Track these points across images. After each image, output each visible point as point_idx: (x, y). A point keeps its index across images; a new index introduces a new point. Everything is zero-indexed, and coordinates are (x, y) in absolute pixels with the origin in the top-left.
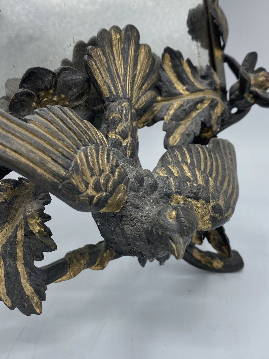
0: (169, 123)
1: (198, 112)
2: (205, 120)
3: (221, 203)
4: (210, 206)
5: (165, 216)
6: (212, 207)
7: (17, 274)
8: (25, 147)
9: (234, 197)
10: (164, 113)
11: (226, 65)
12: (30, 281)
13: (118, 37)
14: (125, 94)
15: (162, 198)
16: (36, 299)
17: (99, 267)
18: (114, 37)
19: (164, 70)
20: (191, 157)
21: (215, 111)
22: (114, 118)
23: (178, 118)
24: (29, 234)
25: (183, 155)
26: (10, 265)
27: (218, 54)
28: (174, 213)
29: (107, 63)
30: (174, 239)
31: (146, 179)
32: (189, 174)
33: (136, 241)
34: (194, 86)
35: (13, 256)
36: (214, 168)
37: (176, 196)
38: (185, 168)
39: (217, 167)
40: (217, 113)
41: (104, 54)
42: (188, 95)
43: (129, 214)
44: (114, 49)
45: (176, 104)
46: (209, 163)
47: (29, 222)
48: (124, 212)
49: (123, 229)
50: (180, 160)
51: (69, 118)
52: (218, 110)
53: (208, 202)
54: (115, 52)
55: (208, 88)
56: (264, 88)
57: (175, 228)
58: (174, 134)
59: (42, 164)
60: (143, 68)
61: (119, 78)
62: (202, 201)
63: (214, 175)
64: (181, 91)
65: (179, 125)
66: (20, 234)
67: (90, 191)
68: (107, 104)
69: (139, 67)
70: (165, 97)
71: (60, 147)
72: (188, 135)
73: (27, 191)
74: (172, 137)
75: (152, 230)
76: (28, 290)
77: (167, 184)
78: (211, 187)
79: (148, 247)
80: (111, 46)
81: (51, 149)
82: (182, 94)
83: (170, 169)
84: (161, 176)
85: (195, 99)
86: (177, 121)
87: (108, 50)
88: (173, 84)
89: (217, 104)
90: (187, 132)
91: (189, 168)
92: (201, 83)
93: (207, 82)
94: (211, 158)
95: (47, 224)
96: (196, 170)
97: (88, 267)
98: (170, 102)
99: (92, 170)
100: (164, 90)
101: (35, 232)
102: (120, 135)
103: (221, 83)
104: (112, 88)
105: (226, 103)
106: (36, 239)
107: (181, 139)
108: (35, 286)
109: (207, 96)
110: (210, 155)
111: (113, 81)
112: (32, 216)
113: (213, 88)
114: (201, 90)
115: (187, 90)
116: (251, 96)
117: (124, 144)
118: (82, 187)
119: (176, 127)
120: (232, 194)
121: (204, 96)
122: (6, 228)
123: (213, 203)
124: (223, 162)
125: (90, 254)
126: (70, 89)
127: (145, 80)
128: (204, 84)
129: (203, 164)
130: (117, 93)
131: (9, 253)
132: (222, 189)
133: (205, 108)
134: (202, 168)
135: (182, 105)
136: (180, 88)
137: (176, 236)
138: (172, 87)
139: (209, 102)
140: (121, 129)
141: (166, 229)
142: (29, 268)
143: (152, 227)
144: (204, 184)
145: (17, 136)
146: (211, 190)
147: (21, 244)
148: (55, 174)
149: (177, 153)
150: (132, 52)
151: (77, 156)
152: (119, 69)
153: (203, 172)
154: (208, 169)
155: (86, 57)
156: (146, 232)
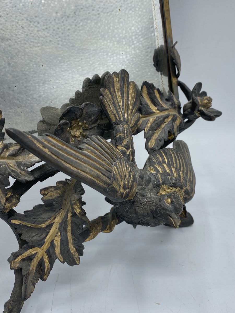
0: (148, 132)
1: (165, 124)
2: (170, 129)
3: (188, 188)
4: (183, 191)
5: (164, 202)
6: (184, 191)
7: (67, 240)
8: (88, 168)
9: (194, 182)
10: (144, 126)
11: (179, 87)
12: (74, 244)
13: (118, 80)
14: (124, 119)
15: (154, 187)
16: (77, 255)
17: (108, 231)
18: (115, 80)
19: (143, 97)
20: (167, 158)
21: (176, 123)
22: (120, 136)
23: (153, 129)
24: (74, 215)
25: (162, 157)
26: (64, 235)
27: (174, 81)
28: (169, 200)
29: (113, 98)
30: (172, 216)
31: (144, 176)
32: (168, 171)
33: (145, 217)
34: (163, 106)
35: (65, 230)
36: (181, 164)
37: (162, 186)
38: (165, 166)
39: (183, 163)
40: (177, 124)
41: (110, 93)
42: (159, 113)
43: (138, 200)
44: (115, 88)
45: (151, 119)
46: (178, 162)
47: (74, 208)
48: (135, 199)
49: (135, 210)
50: (161, 161)
51: (103, 144)
52: (178, 122)
53: (182, 188)
54: (116, 90)
55: (171, 107)
56: (207, 107)
57: (172, 209)
58: (151, 140)
59: (98, 177)
60: (132, 98)
61: (120, 108)
62: (178, 188)
63: (182, 169)
64: (154, 111)
65: (154, 133)
66: (69, 215)
67: (121, 190)
68: (114, 126)
69: (130, 98)
70: (144, 115)
71: (104, 165)
72: (160, 140)
73: (70, 187)
74: (150, 142)
75: (156, 211)
76: (72, 249)
77: (157, 178)
78: (182, 178)
79: (153, 220)
80: (114, 88)
81: (100, 167)
82: (155, 113)
83: (156, 168)
84: (152, 173)
85: (163, 116)
86: (153, 131)
87: (112, 90)
88: (149, 106)
89: (176, 119)
90: (159, 138)
91: (168, 166)
92: (166, 104)
93: (170, 103)
94: (178, 158)
95: (83, 207)
96: (172, 167)
97: (101, 231)
98: (148, 118)
99: (121, 176)
100: (143, 110)
101: (77, 213)
102: (125, 147)
103: (178, 103)
104: (117, 115)
105: (181, 115)
106: (78, 218)
107: (155, 143)
108: (77, 247)
109: (170, 113)
110: (177, 156)
111: (117, 111)
112: (75, 204)
113: (173, 107)
114: (167, 110)
115: (158, 109)
116: (199, 113)
117: (128, 153)
118: (118, 188)
119: (152, 135)
120: (193, 181)
121: (169, 113)
122: (61, 212)
123: (184, 189)
124: (184, 159)
125: (102, 223)
126: (90, 117)
127: (134, 106)
128: (168, 105)
129: (174, 162)
130: (120, 118)
131: (63, 228)
132: (187, 178)
133: (169, 121)
134: (175, 165)
135: (155, 120)
136: (153, 108)
137: (173, 214)
138: (148, 108)
139: (172, 117)
140: (125, 143)
141: (166, 210)
142: (74, 236)
143: (156, 209)
144: (177, 177)
145: (82, 162)
146: (182, 180)
147: (70, 222)
148: (105, 183)
149: (158, 156)
150: (126, 89)
151: (113, 169)
152: (119, 102)
153: (176, 168)
154: (178, 165)
155: (101, 97)
156: (152, 211)
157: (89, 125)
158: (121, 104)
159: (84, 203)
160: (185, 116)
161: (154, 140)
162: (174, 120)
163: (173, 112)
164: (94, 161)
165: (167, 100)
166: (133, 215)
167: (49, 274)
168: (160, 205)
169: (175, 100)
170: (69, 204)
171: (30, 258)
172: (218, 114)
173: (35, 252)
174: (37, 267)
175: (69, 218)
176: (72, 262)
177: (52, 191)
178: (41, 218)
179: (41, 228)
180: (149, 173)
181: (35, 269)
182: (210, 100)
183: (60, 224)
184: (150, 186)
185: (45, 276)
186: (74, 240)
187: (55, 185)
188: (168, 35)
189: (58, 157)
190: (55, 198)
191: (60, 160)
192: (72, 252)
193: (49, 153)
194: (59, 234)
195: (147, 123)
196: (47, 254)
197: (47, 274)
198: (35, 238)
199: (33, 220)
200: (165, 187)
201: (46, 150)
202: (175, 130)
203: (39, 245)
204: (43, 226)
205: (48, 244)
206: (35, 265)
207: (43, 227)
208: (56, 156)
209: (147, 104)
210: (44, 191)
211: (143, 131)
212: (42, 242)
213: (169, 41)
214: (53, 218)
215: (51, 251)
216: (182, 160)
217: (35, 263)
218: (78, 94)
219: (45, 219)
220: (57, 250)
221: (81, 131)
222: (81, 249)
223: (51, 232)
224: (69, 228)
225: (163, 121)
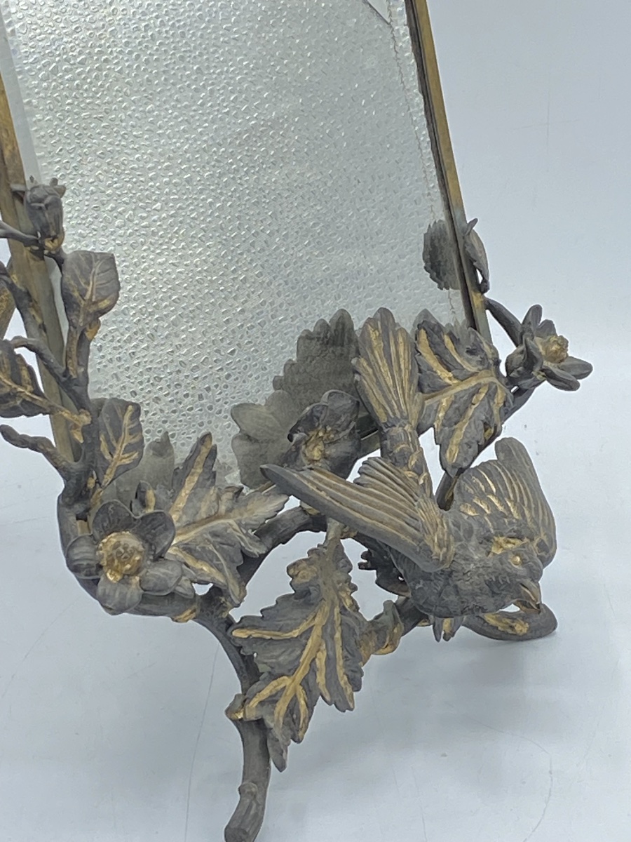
0: (441, 431)
1: (474, 407)
2: (486, 418)
3: (544, 538)
4: (535, 544)
5: (509, 563)
6: (537, 545)
10: (432, 419)
11: (488, 312)
12: (345, 668)
13: (377, 334)
14: (401, 413)
15: (481, 543)
16: (349, 690)
17: (389, 649)
18: (373, 336)
19: (421, 354)
20: (494, 482)
21: (496, 401)
22: (402, 449)
23: (452, 421)
24: (343, 610)
25: (484, 482)
26: (332, 648)
27: (476, 300)
28: (518, 559)
29: (375, 375)
30: (526, 585)
32: (501, 508)
33: (477, 596)
34: (464, 369)
36: (523, 492)
37: (496, 539)
38: (493, 499)
39: (525, 489)
40: (498, 404)
41: (369, 364)
42: (458, 385)
43: (460, 568)
44: (376, 353)
45: (445, 401)
46: (516, 488)
47: (341, 596)
48: (455, 566)
49: (456, 586)
50: (483, 489)
52: (499, 398)
53: (532, 539)
54: (378, 357)
55: (481, 367)
56: (558, 360)
58: (450, 446)
60: (407, 365)
61: (391, 392)
62: (526, 540)
63: (526, 502)
64: (448, 381)
65: (453, 431)
66: (337, 610)
68: (386, 430)
69: (402, 367)
70: (428, 393)
72: (469, 445)
73: (327, 559)
74: (448, 452)
75: (497, 581)
77: (483, 525)
78: (529, 520)
79: (492, 600)
80: (373, 353)
82: (449, 385)
83: (478, 505)
84: (472, 517)
85: (469, 389)
86: (450, 426)
87: (371, 358)
88: (436, 372)
89: (495, 392)
90: (466, 440)
91: (499, 501)
92: (469, 361)
93: (478, 358)
94: (515, 480)
95: (354, 595)
96: (506, 499)
98: (436, 399)
99: (432, 525)
100: (426, 384)
101: (347, 607)
102: (414, 471)
103: (493, 354)
104: (388, 408)
105: (503, 380)
106: (350, 615)
107: (459, 452)
108: (349, 673)
109: (482, 381)
110: (512, 475)
111: (385, 397)
113: (486, 366)
114: (473, 374)
115: (455, 377)
116: (543, 374)
117: (421, 482)
118: (431, 546)
119: (451, 435)
120: (549, 524)
121: (479, 381)
122: (324, 606)
123: (537, 540)
124: (527, 480)
125: (377, 632)
126: (339, 418)
127: (410, 381)
128: (474, 363)
129: (510, 490)
130: (394, 414)
131: (329, 635)
132: (538, 519)
133: (482, 400)
134: (511, 496)
135: (453, 402)
136: (445, 375)
137: (528, 582)
138: (434, 377)
139: (486, 391)
140: (413, 463)
141: (516, 576)
143: (496, 577)
144: (521, 518)
146: (530, 524)
147: (338, 623)
148: (414, 538)
149: (476, 480)
150: (393, 349)
151: (419, 514)
152: (387, 379)
153: (515, 502)
154: (518, 495)
155: (357, 377)
156: (489, 584)
157: (335, 434)
158: (390, 383)
159: (354, 588)
160: (510, 381)
161: (456, 445)
162: (491, 395)
163: (487, 379)
164: (389, 504)
165: (470, 352)
166: (453, 598)
167: (307, 727)
168: (503, 569)
169: (486, 348)
170: (332, 591)
171: (272, 700)
172: (585, 369)
173: (282, 686)
174: (286, 715)
175: (336, 618)
176: (344, 705)
177: (304, 569)
178: (291, 619)
179: (290, 640)
180: (466, 517)
181: (281, 720)
182: (563, 344)
183: (324, 628)
184: (474, 542)
185: (300, 734)
186: (346, 658)
187: (306, 556)
188: (453, 203)
189: (341, 503)
190: (311, 580)
191: (344, 508)
192: (342, 683)
193: (328, 498)
194: (324, 645)
195: (437, 411)
196: (304, 689)
197: (304, 729)
198: (281, 659)
199: (277, 626)
200: (501, 540)
201: (323, 493)
202: (496, 417)
203: (290, 671)
204: (295, 633)
205: (305, 668)
206: (282, 713)
207: (296, 636)
208: (337, 501)
209: (431, 369)
210: (293, 569)
211: (431, 430)
212: (296, 663)
213: (457, 215)
214: (311, 617)
215: (311, 681)
216: (522, 483)
217: (281, 707)
218: (290, 366)
219: (299, 621)
220: (321, 679)
221: (321, 447)
222: (358, 675)
223: (310, 643)
224: (338, 635)
225: (469, 403)
